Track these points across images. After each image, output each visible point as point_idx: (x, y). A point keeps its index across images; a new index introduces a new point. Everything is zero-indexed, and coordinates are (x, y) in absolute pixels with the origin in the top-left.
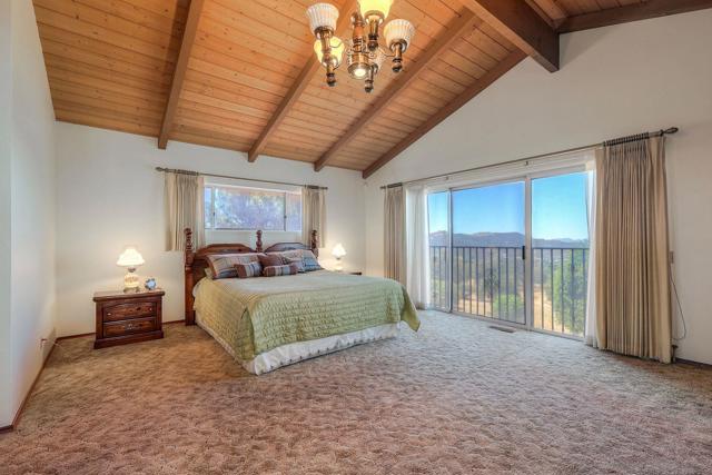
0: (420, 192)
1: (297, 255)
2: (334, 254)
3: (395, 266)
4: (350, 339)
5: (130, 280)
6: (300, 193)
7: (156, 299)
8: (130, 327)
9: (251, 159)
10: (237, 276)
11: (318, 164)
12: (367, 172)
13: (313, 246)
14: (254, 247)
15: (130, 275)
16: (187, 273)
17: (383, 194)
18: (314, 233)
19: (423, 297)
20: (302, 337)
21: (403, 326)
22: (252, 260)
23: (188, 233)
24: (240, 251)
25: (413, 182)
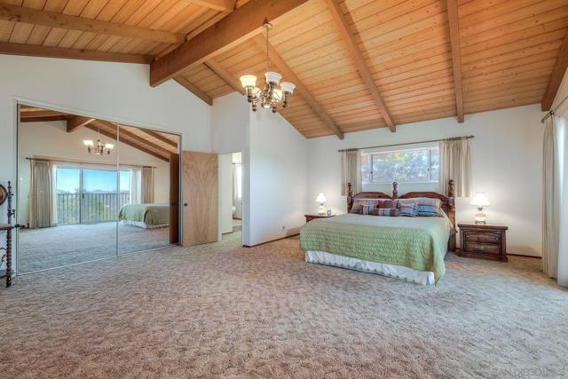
6: (437, 148)
9: (393, 130)
15: (321, 207)
18: (451, 183)
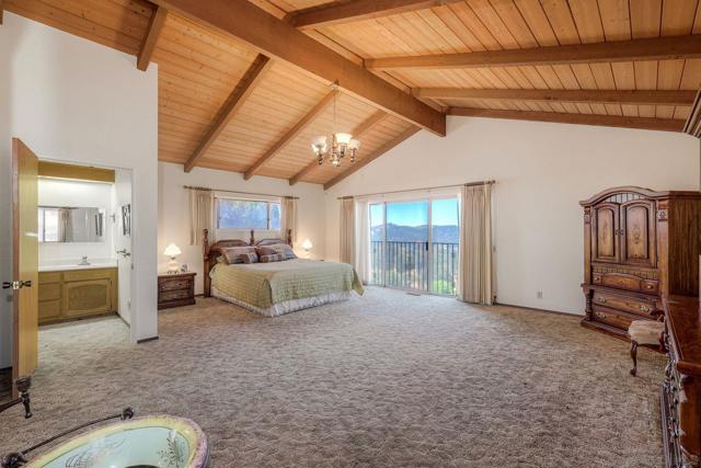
0: (365, 203)
1: (281, 247)
2: (303, 246)
3: (347, 254)
4: (322, 300)
5: (172, 265)
6: (280, 202)
7: (190, 278)
8: (175, 296)
9: (246, 178)
10: (243, 262)
11: (293, 180)
12: (327, 185)
13: (289, 241)
14: (248, 242)
15: (172, 262)
16: (205, 261)
17: (340, 203)
18: (290, 232)
19: (367, 276)
20: (295, 297)
21: (354, 293)
22: (251, 251)
23: (206, 232)
24: (240, 245)
25: (360, 196)
